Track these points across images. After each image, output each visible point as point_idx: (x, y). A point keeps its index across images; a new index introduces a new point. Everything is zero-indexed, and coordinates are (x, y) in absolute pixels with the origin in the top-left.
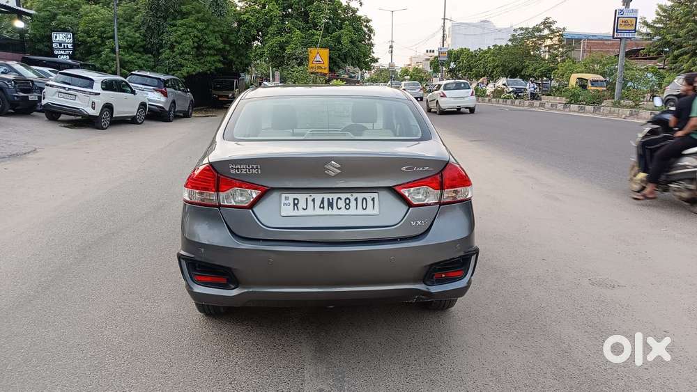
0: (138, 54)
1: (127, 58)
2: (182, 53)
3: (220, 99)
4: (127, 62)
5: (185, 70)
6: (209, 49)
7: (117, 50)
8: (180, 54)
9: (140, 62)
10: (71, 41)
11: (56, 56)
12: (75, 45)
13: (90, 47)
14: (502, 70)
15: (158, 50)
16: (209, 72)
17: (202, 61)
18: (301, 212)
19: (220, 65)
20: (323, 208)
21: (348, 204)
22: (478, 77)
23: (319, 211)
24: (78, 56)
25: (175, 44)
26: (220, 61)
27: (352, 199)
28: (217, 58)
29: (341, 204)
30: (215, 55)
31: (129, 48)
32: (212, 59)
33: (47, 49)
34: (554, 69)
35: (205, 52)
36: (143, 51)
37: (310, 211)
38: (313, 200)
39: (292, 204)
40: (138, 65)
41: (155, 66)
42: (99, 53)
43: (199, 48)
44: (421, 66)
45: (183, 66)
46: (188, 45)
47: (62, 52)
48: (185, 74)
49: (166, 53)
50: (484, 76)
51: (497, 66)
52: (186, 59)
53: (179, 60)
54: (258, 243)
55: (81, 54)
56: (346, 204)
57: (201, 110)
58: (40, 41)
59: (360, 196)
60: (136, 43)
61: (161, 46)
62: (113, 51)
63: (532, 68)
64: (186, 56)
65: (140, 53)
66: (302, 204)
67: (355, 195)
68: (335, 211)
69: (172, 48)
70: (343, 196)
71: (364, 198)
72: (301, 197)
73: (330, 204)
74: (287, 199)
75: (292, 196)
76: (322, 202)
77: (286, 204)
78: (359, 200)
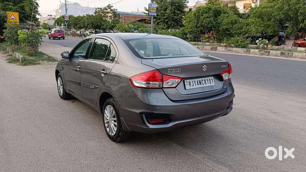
14: (92, 26)
18: (192, 87)
20: (198, 84)
21: (205, 82)
22: (80, 28)
23: (197, 86)
27: (206, 80)
29: (203, 82)
34: (115, 26)
37: (194, 87)
38: (195, 82)
39: (189, 84)
44: (46, 22)
50: (83, 28)
51: (89, 24)
54: (179, 102)
63: (105, 25)
66: (192, 84)
67: (207, 78)
68: (202, 86)
70: (204, 79)
71: (210, 79)
72: (191, 81)
73: (200, 83)
74: (187, 82)
75: (188, 81)
76: (198, 82)
77: (187, 84)
78: (208, 80)
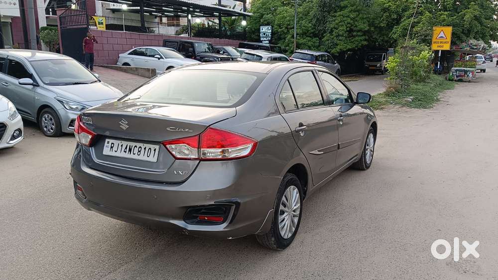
0: (309, 38)
1: (302, 41)
2: (338, 36)
3: (370, 68)
4: (301, 44)
5: (339, 47)
6: (359, 31)
7: (295, 36)
8: (337, 36)
9: (310, 44)
10: (271, 31)
11: (261, 42)
12: (273, 34)
13: (281, 35)
15: (322, 34)
16: (356, 48)
17: (353, 40)
18: (114, 154)
19: (365, 43)
20: (126, 152)
21: (140, 151)
23: (123, 154)
24: (273, 41)
25: (333, 29)
26: (365, 40)
27: (143, 148)
28: (363, 38)
29: (136, 151)
30: (362, 36)
31: (304, 34)
32: (360, 38)
33: (256, 38)
35: (355, 33)
36: (313, 36)
37: (118, 153)
38: (122, 145)
39: (110, 147)
40: (308, 46)
41: (319, 46)
42: (285, 39)
43: (351, 31)
45: (337, 45)
46: (342, 29)
47: (265, 39)
48: (338, 50)
49: (327, 36)
52: (340, 40)
53: (335, 41)
55: (275, 39)
56: (139, 151)
57: (347, 77)
58: (254, 32)
59: (148, 146)
60: (308, 31)
61: (325, 32)
62: (293, 37)
64: (340, 38)
65: (310, 37)
66: (115, 148)
67: (146, 145)
68: (131, 156)
69: (332, 31)
71: (150, 149)
72: (116, 142)
73: (130, 150)
74: (108, 142)
75: (111, 141)
76: (126, 148)
77: (107, 146)
78: (147, 150)
